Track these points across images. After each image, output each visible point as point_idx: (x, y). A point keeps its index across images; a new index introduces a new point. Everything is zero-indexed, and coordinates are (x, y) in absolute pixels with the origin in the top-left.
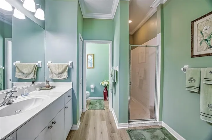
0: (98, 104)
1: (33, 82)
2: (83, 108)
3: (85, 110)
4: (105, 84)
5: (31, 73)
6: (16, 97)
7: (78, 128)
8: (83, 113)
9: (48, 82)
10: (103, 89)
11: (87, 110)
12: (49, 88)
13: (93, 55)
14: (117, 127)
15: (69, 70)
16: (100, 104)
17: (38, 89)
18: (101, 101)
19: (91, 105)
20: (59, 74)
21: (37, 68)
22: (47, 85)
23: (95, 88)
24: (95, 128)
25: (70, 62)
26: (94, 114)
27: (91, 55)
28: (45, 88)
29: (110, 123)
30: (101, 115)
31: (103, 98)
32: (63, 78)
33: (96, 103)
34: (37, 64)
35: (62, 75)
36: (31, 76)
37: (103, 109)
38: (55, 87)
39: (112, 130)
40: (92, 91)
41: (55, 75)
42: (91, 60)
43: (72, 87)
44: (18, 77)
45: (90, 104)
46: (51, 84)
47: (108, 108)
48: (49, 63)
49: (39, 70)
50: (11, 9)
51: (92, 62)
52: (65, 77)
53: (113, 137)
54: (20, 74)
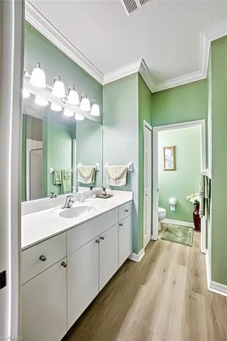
0: (180, 234)
1: (91, 188)
2: (152, 234)
3: (154, 237)
4: (196, 201)
5: (89, 177)
6: (73, 202)
7: (139, 260)
8: (152, 241)
9: (104, 189)
10: (193, 208)
11: (159, 238)
12: (106, 196)
13: (174, 147)
14: (209, 287)
15: (128, 174)
16: (185, 234)
17: (94, 196)
18: (188, 230)
19: (167, 233)
20: (116, 179)
21: (95, 172)
22: (104, 192)
23: (176, 205)
24: (165, 270)
25: (130, 163)
26: (169, 249)
27: (170, 148)
28: (101, 196)
29: (196, 274)
30: (182, 254)
31: (192, 225)
32: (120, 185)
33: (177, 231)
34: (95, 167)
35: (120, 180)
36: (90, 181)
37: (188, 245)
38: (112, 196)
39: (196, 287)
40: (173, 209)
41: (112, 181)
42: (170, 156)
43: (131, 199)
44: (79, 181)
45: (167, 230)
46: (108, 191)
47: (198, 246)
48: (106, 165)
49: (97, 173)
50: (72, 115)
51: (172, 159)
52: (123, 184)
53: (195, 299)
54: (82, 178)
